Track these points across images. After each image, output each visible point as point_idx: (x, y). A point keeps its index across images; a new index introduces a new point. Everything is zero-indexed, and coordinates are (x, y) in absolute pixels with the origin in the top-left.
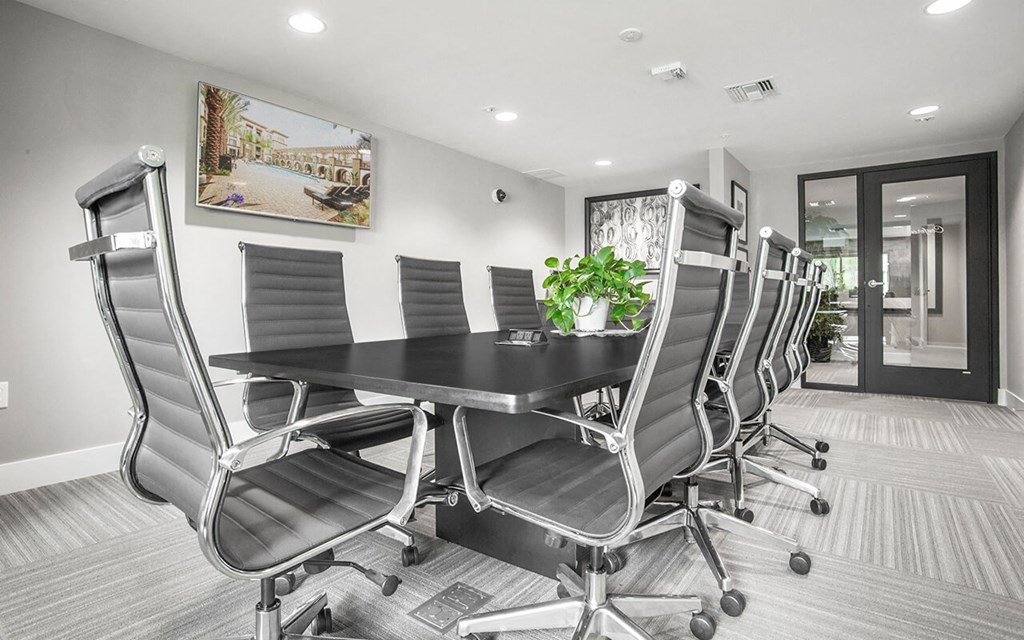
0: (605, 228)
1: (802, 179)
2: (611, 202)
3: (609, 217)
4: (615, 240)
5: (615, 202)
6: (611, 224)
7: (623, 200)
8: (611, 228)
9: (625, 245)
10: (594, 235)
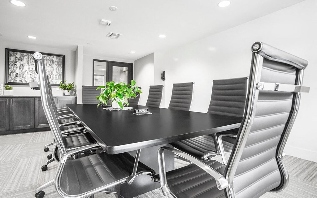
0: (18, 64)
1: (94, 60)
2: (22, 53)
3: (21, 59)
4: (23, 70)
5: (25, 54)
6: (22, 63)
7: (29, 54)
8: (22, 65)
9: (30, 73)
10: (10, 66)
